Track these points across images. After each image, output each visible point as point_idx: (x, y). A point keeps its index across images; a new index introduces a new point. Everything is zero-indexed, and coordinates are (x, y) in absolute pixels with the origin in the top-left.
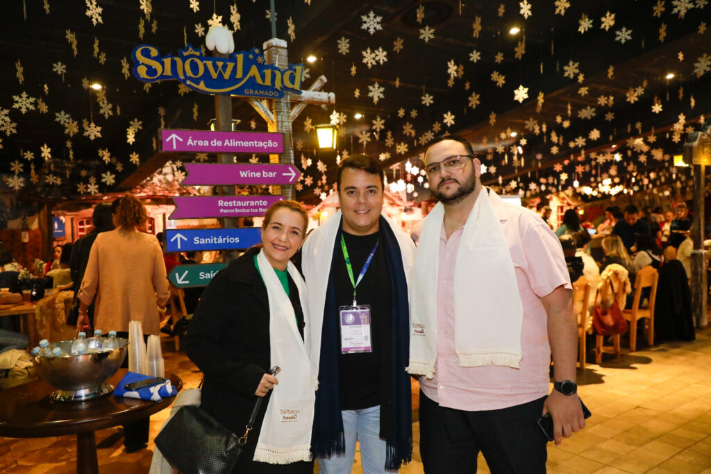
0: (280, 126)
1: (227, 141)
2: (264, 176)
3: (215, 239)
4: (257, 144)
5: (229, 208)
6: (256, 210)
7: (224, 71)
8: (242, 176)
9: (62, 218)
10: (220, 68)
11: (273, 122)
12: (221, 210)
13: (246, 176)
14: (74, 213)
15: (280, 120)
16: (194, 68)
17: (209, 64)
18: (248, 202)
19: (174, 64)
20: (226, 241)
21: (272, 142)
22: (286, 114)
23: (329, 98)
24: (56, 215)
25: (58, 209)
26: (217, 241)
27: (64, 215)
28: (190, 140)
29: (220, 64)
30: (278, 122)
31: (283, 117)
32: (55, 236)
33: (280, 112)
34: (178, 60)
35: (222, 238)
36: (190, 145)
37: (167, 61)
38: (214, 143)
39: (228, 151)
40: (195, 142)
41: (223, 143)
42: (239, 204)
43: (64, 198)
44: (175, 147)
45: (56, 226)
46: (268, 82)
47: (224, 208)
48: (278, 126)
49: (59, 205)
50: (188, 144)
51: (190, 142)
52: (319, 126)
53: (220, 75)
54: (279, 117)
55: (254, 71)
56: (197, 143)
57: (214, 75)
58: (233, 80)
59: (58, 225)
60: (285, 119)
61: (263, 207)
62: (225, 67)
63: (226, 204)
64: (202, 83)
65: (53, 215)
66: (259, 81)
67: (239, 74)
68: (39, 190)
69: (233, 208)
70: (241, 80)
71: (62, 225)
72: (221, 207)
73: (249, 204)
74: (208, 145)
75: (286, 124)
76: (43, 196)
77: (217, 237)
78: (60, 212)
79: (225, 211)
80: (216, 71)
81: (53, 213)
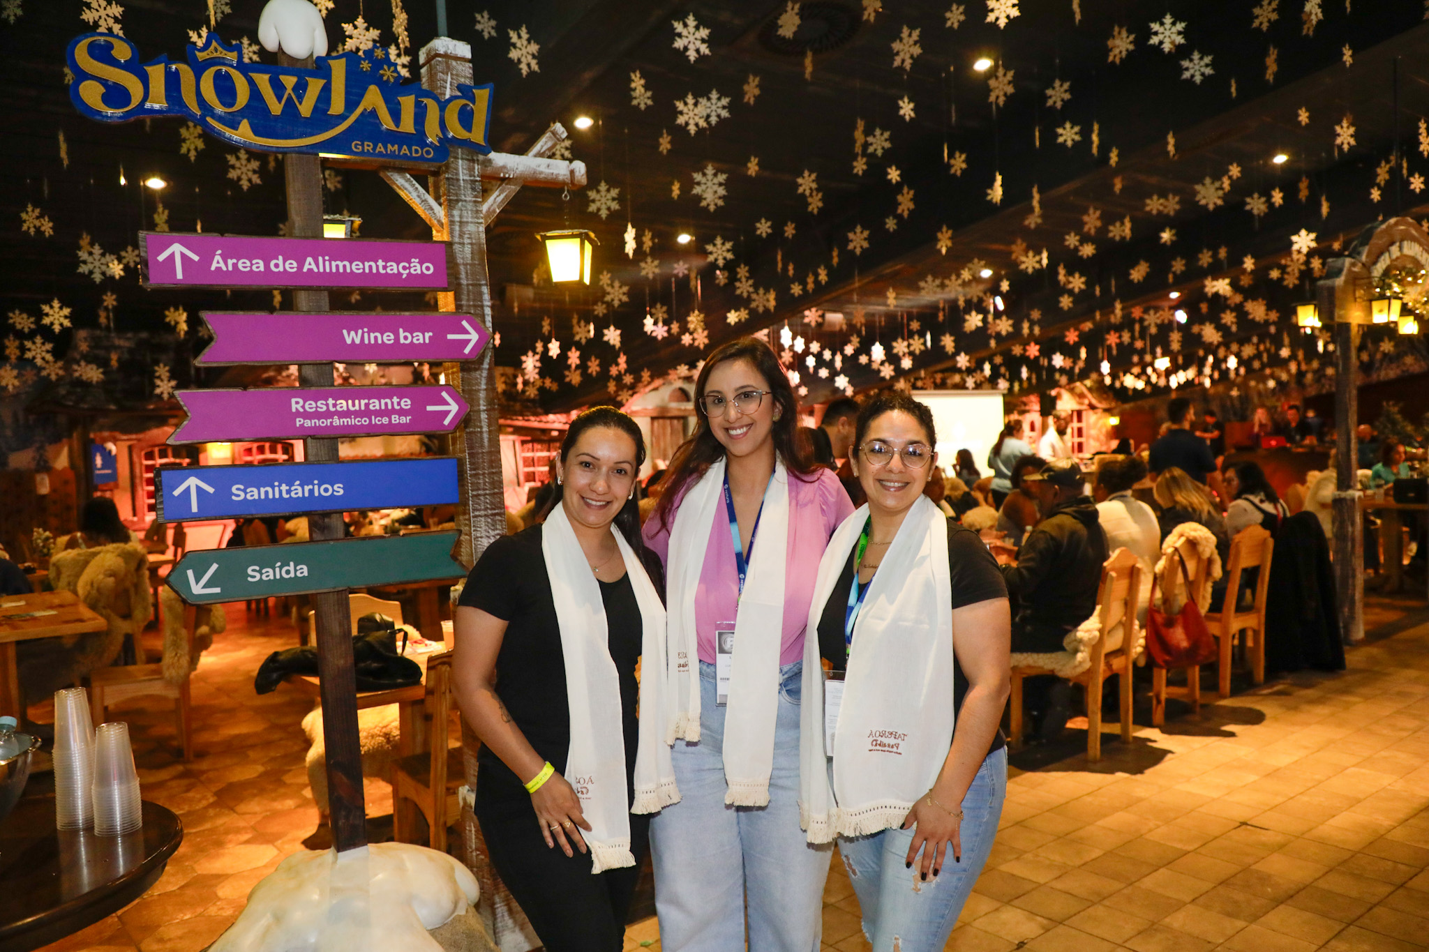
0: (457, 233)
1: (309, 259)
2: (402, 341)
3: (284, 488)
4: (385, 267)
5: (317, 415)
6: (385, 420)
7: (300, 98)
8: (349, 341)
9: (111, 447)
10: (289, 91)
11: (442, 225)
12: (299, 422)
13: (358, 341)
14: (134, 436)
15: (457, 219)
16: (225, 88)
17: (262, 80)
18: (363, 402)
19: (173, 82)
20: (311, 491)
21: (421, 263)
22: (470, 206)
23: (572, 172)
24: (98, 439)
25: (101, 429)
26: (289, 492)
27: (115, 441)
28: (218, 258)
29: (289, 81)
30: (452, 223)
31: (464, 212)
32: (96, 481)
33: (458, 201)
34: (185, 71)
35: (302, 485)
36: (219, 269)
37: (157, 73)
38: (277, 266)
39: (315, 283)
40: (230, 262)
41: (301, 266)
42: (343, 404)
43: (113, 407)
44: (180, 276)
45: (99, 461)
46: (408, 125)
47: (306, 415)
48: (451, 232)
49: (102, 421)
50: (213, 268)
51: (217, 262)
52: (549, 234)
53: (290, 107)
54: (456, 213)
55: (373, 98)
56: (235, 265)
57: (276, 108)
58: (321, 119)
59: (103, 460)
60: (468, 217)
61: (402, 412)
62: (301, 88)
63: (310, 406)
64: (245, 126)
65: (93, 441)
66: (387, 123)
67: (337, 106)
68: (62, 391)
69: (328, 414)
70: (342, 118)
71: (110, 460)
72: (298, 414)
73: (367, 405)
74: (262, 269)
75: (471, 228)
76: (71, 403)
77: (290, 484)
78: (106, 434)
79: (308, 423)
80: (279, 99)
81: (92, 436)
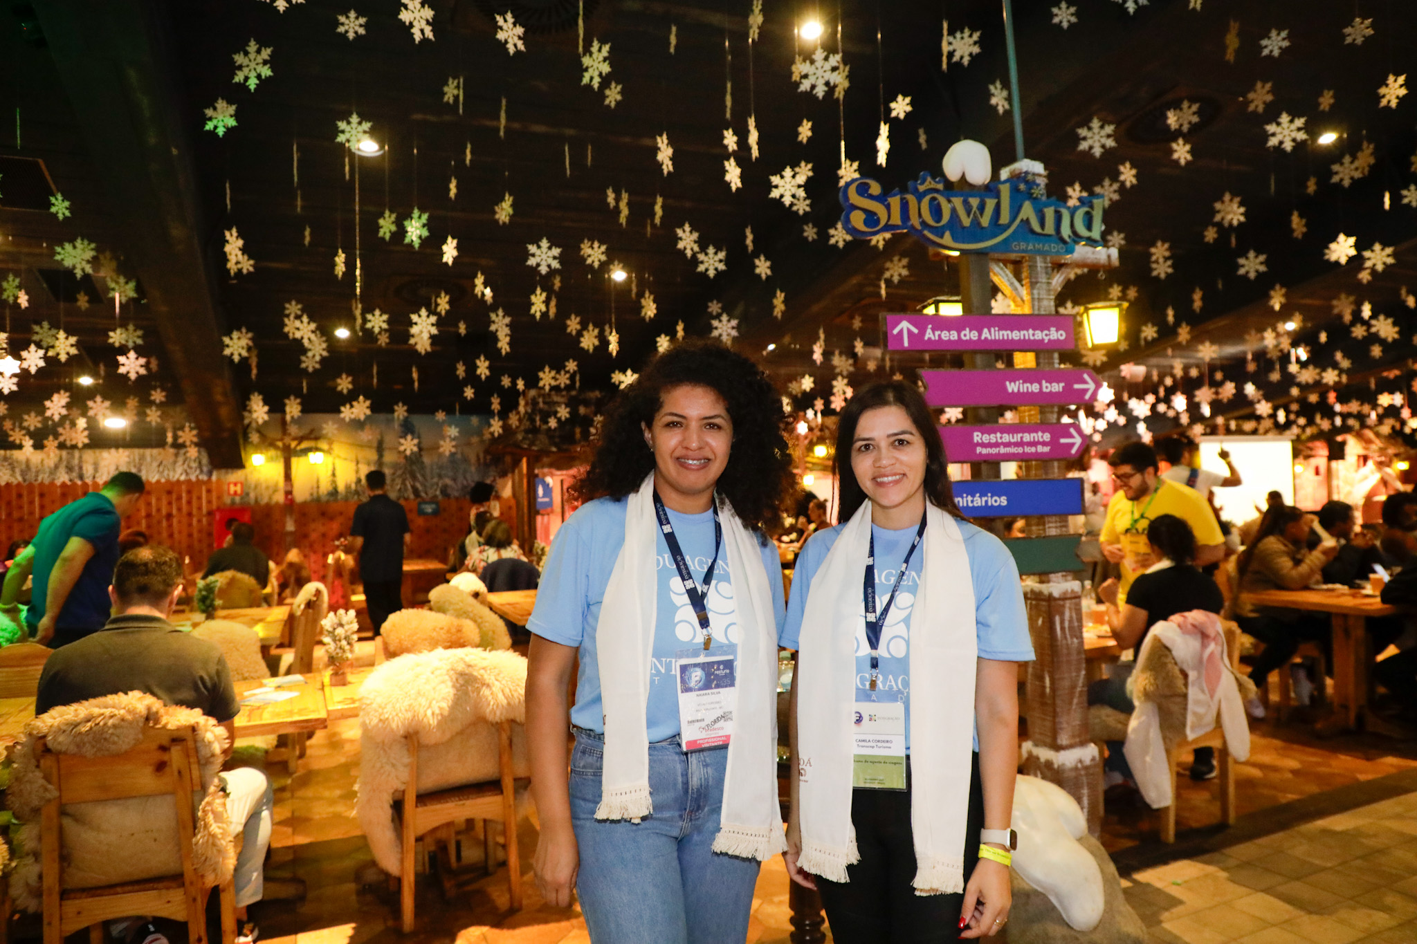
0: (1036, 307)
1: (986, 330)
2: (1045, 390)
3: (970, 498)
4: (1033, 335)
5: (990, 445)
6: (1033, 450)
7: (982, 214)
8: (1010, 390)
9: (549, 480)
10: (975, 209)
11: (1023, 301)
12: (979, 450)
13: (1016, 390)
14: (564, 472)
15: (1036, 296)
16: (937, 211)
17: (957, 202)
18: (1020, 435)
19: (905, 206)
20: (986, 502)
22: (1044, 286)
23: (1109, 257)
24: (540, 476)
25: (543, 467)
26: (972, 501)
27: (552, 475)
28: (929, 331)
29: (974, 202)
30: (1033, 299)
31: (1040, 291)
32: (538, 507)
33: (1037, 283)
34: (911, 198)
35: (980, 497)
36: (929, 339)
37: (895, 201)
38: (965, 335)
39: (987, 347)
40: (937, 333)
41: (980, 335)
42: (1007, 438)
43: (554, 449)
44: (906, 344)
45: (540, 491)
46: (1050, 228)
47: (983, 445)
48: (1033, 306)
49: (546, 460)
50: (926, 338)
51: (929, 334)
52: (1090, 306)
53: (976, 223)
54: (1035, 292)
55: (1027, 211)
56: (939, 336)
57: (966, 221)
58: (996, 227)
59: (544, 490)
60: (1044, 295)
61: (1044, 444)
62: (982, 208)
63: (986, 438)
64: (947, 235)
65: (537, 476)
66: (1036, 226)
67: (1005, 218)
68: (520, 437)
69: (997, 445)
70: (1008, 226)
71: (548, 491)
72: (978, 444)
73: (1022, 438)
74: (956, 338)
75: (1045, 303)
76: (526, 446)
77: (973, 496)
78: (546, 470)
79: (985, 451)
81: (536, 471)
